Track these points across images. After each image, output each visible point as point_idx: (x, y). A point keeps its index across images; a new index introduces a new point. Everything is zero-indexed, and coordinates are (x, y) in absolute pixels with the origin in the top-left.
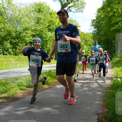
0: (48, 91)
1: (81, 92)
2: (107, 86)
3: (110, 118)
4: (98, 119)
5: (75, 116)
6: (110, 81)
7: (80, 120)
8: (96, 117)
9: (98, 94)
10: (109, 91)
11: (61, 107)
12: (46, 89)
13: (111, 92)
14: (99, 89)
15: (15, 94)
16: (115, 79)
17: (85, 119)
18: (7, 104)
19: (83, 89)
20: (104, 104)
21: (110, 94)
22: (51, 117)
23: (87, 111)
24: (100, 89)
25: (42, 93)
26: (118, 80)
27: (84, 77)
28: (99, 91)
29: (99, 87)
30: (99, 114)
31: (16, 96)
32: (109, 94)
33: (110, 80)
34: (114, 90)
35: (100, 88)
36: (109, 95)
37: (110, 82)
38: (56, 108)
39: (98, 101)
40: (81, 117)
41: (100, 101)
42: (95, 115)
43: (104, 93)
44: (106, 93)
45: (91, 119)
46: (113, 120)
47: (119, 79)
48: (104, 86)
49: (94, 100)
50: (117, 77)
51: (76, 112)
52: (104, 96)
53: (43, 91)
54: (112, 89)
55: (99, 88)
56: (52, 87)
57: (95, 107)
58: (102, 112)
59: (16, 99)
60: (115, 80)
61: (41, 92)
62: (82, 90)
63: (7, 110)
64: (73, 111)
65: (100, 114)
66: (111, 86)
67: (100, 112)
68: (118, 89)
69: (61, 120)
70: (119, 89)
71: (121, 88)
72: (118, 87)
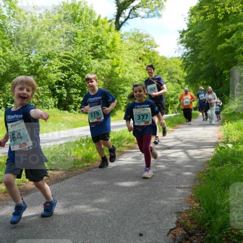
2: (205, 160)
3: (200, 220)
4: (178, 222)
5: (134, 218)
6: (213, 150)
7: (143, 227)
8: (175, 219)
9: (185, 176)
10: (208, 169)
11: (109, 203)
13: (210, 170)
14: (188, 166)
15: (22, 183)
16: (223, 146)
17: (153, 223)
18: (5, 202)
19: (156, 168)
20: (193, 195)
21: (208, 175)
22: (87, 224)
23: (158, 209)
24: (191, 166)
26: (228, 146)
27: (162, 145)
28: (188, 170)
29: (191, 162)
30: (180, 213)
31: (24, 187)
32: (206, 174)
33: (213, 148)
35: (191, 164)
36: (206, 176)
37: (212, 152)
38: (98, 205)
39: (184, 188)
40: (146, 221)
41: (186, 188)
42: (174, 215)
43: (197, 172)
45: (165, 222)
46: (206, 222)
47: (230, 146)
48: (199, 160)
49: (175, 186)
50: (225, 143)
51: (138, 211)
52: (196, 180)
53: (79, 176)
54: (212, 165)
55: (189, 163)
57: (175, 200)
58: (188, 208)
59: (23, 192)
61: (74, 177)
63: (3, 214)
64: (131, 211)
65: (183, 213)
66: (212, 160)
67: (182, 209)
68: (224, 164)
69: (105, 227)
70: (227, 164)
71: (232, 161)
72: (225, 161)
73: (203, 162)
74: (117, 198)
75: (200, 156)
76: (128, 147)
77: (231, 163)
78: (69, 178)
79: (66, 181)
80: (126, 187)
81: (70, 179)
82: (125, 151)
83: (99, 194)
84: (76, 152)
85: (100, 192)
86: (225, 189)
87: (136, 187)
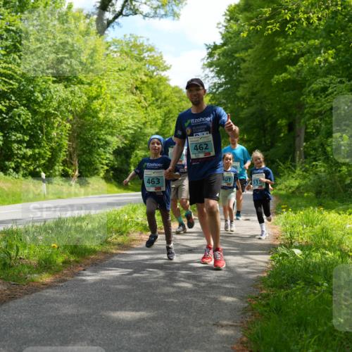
0: (49, 293)
1: (167, 295)
6: (267, 258)
9: (226, 304)
10: (264, 292)
12: (42, 289)
13: (269, 295)
14: (228, 286)
16: (285, 252)
19: (174, 287)
20: (245, 339)
21: (268, 304)
24: (233, 286)
25: (28, 300)
26: (293, 253)
28: (229, 293)
29: (230, 278)
32: (263, 302)
33: (266, 254)
34: (281, 287)
35: (234, 283)
36: (264, 306)
37: (267, 263)
39: (227, 326)
41: (231, 325)
43: (246, 298)
44: (252, 298)
47: (298, 252)
49: (211, 323)
50: (290, 245)
52: (245, 311)
53: (33, 295)
54: (272, 287)
55: (230, 280)
56: (65, 281)
60: (283, 255)
61: (26, 297)
62: (171, 290)
66: (269, 276)
68: (292, 285)
70: (298, 286)
71: (305, 281)
72: (293, 280)
73: (253, 280)
74: (111, 339)
75: (246, 267)
76: (119, 244)
77: (302, 284)
78: (16, 298)
79: (12, 304)
80: (123, 320)
81: (19, 300)
82: (114, 251)
83: (77, 331)
84: (26, 251)
85: (77, 328)
86: (299, 331)
87: (142, 320)
